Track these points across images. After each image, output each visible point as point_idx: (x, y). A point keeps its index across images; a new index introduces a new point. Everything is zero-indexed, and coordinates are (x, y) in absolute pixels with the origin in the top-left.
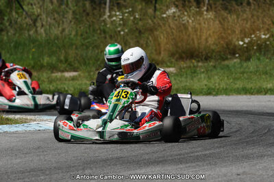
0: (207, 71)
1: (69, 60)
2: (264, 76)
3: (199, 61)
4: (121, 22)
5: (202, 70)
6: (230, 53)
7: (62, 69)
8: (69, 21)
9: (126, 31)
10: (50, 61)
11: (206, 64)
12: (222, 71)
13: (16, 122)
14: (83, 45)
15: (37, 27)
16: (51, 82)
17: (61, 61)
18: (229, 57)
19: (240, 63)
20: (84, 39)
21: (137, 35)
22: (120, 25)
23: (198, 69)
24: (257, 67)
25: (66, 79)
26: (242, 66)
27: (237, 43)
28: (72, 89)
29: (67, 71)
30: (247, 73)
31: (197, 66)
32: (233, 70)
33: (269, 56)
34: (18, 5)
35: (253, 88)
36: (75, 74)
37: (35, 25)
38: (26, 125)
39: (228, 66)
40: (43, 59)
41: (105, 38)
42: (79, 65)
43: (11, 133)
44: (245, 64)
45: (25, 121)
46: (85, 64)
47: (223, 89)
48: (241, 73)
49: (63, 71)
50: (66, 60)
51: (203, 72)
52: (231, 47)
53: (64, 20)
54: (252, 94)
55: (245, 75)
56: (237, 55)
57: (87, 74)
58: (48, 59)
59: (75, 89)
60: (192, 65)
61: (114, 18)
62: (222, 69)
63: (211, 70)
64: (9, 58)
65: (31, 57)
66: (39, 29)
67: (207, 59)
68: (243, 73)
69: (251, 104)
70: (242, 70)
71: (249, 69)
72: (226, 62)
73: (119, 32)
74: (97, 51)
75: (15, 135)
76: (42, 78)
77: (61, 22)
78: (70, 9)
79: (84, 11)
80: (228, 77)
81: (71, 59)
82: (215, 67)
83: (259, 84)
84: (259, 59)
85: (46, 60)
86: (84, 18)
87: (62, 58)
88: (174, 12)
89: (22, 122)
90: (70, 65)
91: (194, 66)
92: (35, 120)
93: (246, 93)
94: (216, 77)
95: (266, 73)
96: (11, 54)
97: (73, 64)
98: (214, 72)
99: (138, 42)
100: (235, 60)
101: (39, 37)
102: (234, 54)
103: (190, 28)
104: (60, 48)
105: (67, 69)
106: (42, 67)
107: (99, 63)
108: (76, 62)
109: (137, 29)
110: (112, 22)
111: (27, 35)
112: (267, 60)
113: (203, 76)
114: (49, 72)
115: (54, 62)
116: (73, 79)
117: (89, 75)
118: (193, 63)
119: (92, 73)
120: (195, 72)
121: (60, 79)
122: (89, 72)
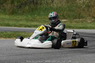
1: (64, 15)
4: (83, 3)
7: (61, 18)
9: (84, 6)
14: (69, 10)
21: (88, 8)
22: (82, 4)
41: (77, 8)
46: (69, 17)
50: (63, 15)
66: (54, 4)
73: (82, 6)
74: (74, 13)
81: (65, 15)
87: (62, 14)
90: (64, 17)
99: (88, 10)
105: (63, 18)
107: (74, 17)
108: (66, 16)
110: (79, 3)
119: (72, 20)
122: (71, 20)
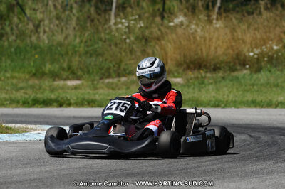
0: (216, 82)
2: (274, 89)
3: (206, 72)
5: (211, 81)
6: (240, 64)
8: (72, 28)
10: (52, 69)
11: (214, 75)
12: (231, 83)
13: (16, 131)
15: (39, 33)
16: (52, 90)
17: (63, 69)
18: (239, 68)
19: (251, 74)
20: (88, 46)
23: (206, 80)
24: (268, 79)
25: (69, 88)
26: (252, 77)
27: (247, 54)
28: (75, 98)
29: (70, 80)
30: (257, 85)
31: (205, 77)
32: (242, 81)
33: (280, 68)
34: (20, 10)
35: (263, 101)
36: (78, 82)
37: (37, 31)
38: (26, 134)
39: (237, 78)
40: (45, 66)
42: (82, 74)
43: (10, 142)
44: (255, 76)
45: (26, 131)
47: (232, 101)
48: (251, 85)
49: (65, 80)
51: (212, 83)
52: (242, 58)
53: (68, 26)
54: (262, 107)
55: (255, 87)
56: (247, 66)
57: (90, 83)
58: (50, 66)
59: (78, 98)
60: (200, 76)
61: (120, 26)
62: (231, 80)
63: (220, 82)
64: (10, 65)
65: (32, 63)
67: (216, 69)
68: (253, 85)
69: (261, 117)
70: (252, 82)
71: (260, 80)
72: (236, 74)
75: (15, 145)
76: (44, 86)
77: (64, 29)
78: (74, 15)
79: (89, 17)
80: (237, 89)
82: (223, 78)
83: (270, 98)
84: (270, 71)
85: (48, 67)
86: (88, 25)
88: (182, 21)
89: (22, 132)
91: (202, 77)
92: (36, 130)
93: (256, 107)
94: (225, 89)
95: (277, 86)
96: (12, 61)
97: (76, 72)
98: (223, 83)
100: (245, 72)
101: (41, 44)
102: (244, 65)
103: (198, 38)
104: (62, 56)
106: (43, 74)
109: (143, 37)
111: (28, 41)
112: (278, 72)
113: (211, 87)
114: (51, 80)
115: (56, 70)
116: (76, 88)
117: (93, 84)
118: (201, 74)
120: (203, 83)
121: (62, 88)
